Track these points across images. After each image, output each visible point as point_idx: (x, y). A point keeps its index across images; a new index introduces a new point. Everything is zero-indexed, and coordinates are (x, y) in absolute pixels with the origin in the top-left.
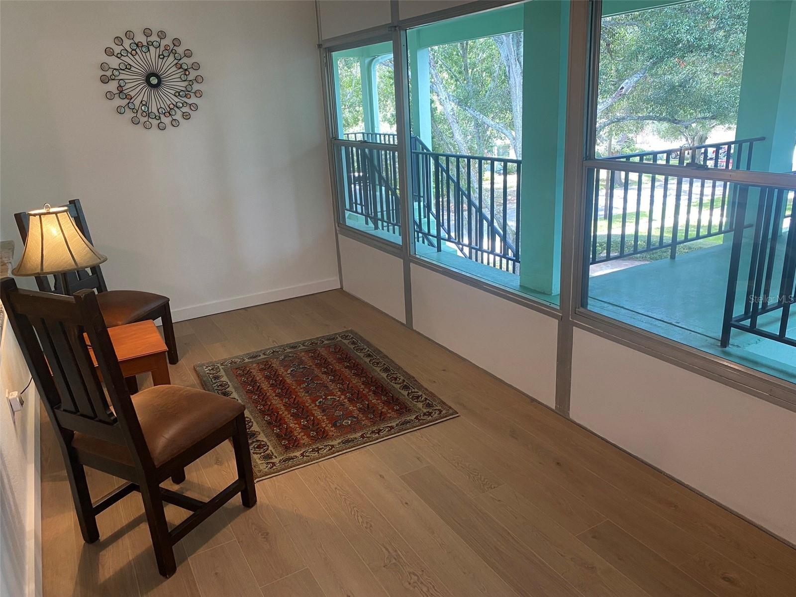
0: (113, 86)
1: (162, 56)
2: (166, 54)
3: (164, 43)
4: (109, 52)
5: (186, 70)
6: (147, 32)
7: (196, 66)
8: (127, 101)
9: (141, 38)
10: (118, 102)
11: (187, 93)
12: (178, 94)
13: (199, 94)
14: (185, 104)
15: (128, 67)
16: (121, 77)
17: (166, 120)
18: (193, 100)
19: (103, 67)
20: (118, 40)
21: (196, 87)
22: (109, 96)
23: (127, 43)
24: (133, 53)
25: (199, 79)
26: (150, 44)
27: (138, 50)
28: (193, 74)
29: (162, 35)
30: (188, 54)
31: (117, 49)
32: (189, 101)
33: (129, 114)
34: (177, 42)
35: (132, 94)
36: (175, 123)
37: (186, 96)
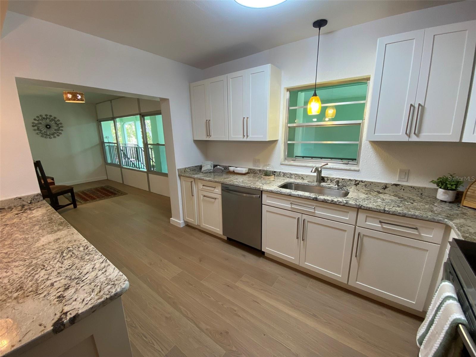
0: (36, 128)
1: (51, 121)
2: (52, 120)
3: (51, 118)
4: (35, 120)
5: (58, 125)
6: (46, 115)
7: (61, 124)
8: (40, 131)
9: (44, 116)
10: (37, 131)
11: (58, 130)
12: (56, 130)
13: (62, 130)
14: (58, 132)
15: (41, 123)
16: (38, 125)
17: (52, 136)
18: (60, 132)
19: (33, 123)
20: (38, 117)
21: (61, 128)
22: (35, 130)
23: (40, 118)
24: (42, 120)
25: (62, 127)
26: (47, 118)
27: (44, 119)
28: (60, 125)
29: (51, 116)
30: (58, 120)
31: (37, 119)
32: (59, 132)
33: (41, 135)
34: (55, 118)
35: (42, 130)
36: (54, 137)
37: (58, 131)
